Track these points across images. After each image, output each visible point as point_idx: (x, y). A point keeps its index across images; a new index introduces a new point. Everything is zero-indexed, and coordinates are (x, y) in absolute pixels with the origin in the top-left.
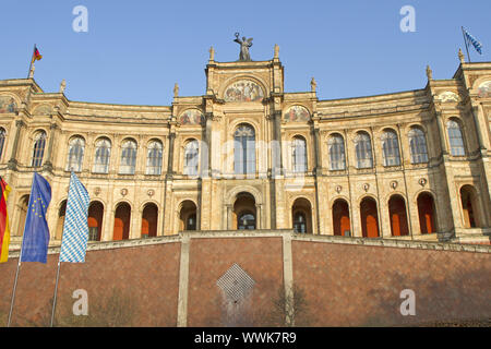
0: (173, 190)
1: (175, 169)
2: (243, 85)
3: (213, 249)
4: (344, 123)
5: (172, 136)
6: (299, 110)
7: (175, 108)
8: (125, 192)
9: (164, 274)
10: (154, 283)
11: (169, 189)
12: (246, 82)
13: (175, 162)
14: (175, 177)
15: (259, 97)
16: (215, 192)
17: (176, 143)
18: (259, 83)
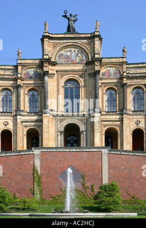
0: (22, 122)
1: (22, 108)
2: (70, 51)
3: (56, 157)
5: (18, 87)
6: (112, 70)
7: (20, 67)
9: (24, 172)
10: (18, 176)
11: (19, 121)
12: (73, 50)
13: (22, 104)
14: (22, 113)
15: (83, 60)
16: (52, 123)
17: (22, 91)
18: (83, 51)
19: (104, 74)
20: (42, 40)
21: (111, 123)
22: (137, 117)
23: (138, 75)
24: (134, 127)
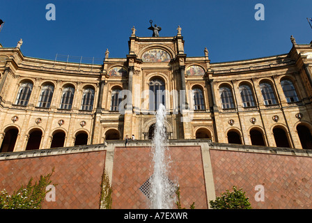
0: (101, 122)
1: (103, 106)
2: (155, 52)
4: (230, 76)
5: (101, 84)
6: (196, 68)
7: (106, 65)
8: (62, 122)
11: (98, 120)
12: (158, 50)
13: (104, 101)
14: (103, 112)
15: (167, 59)
16: (135, 123)
17: (105, 88)
18: (167, 51)
19: (188, 72)
20: (130, 42)
21: (201, 122)
22: (229, 116)
23: (222, 72)
24: (228, 128)
